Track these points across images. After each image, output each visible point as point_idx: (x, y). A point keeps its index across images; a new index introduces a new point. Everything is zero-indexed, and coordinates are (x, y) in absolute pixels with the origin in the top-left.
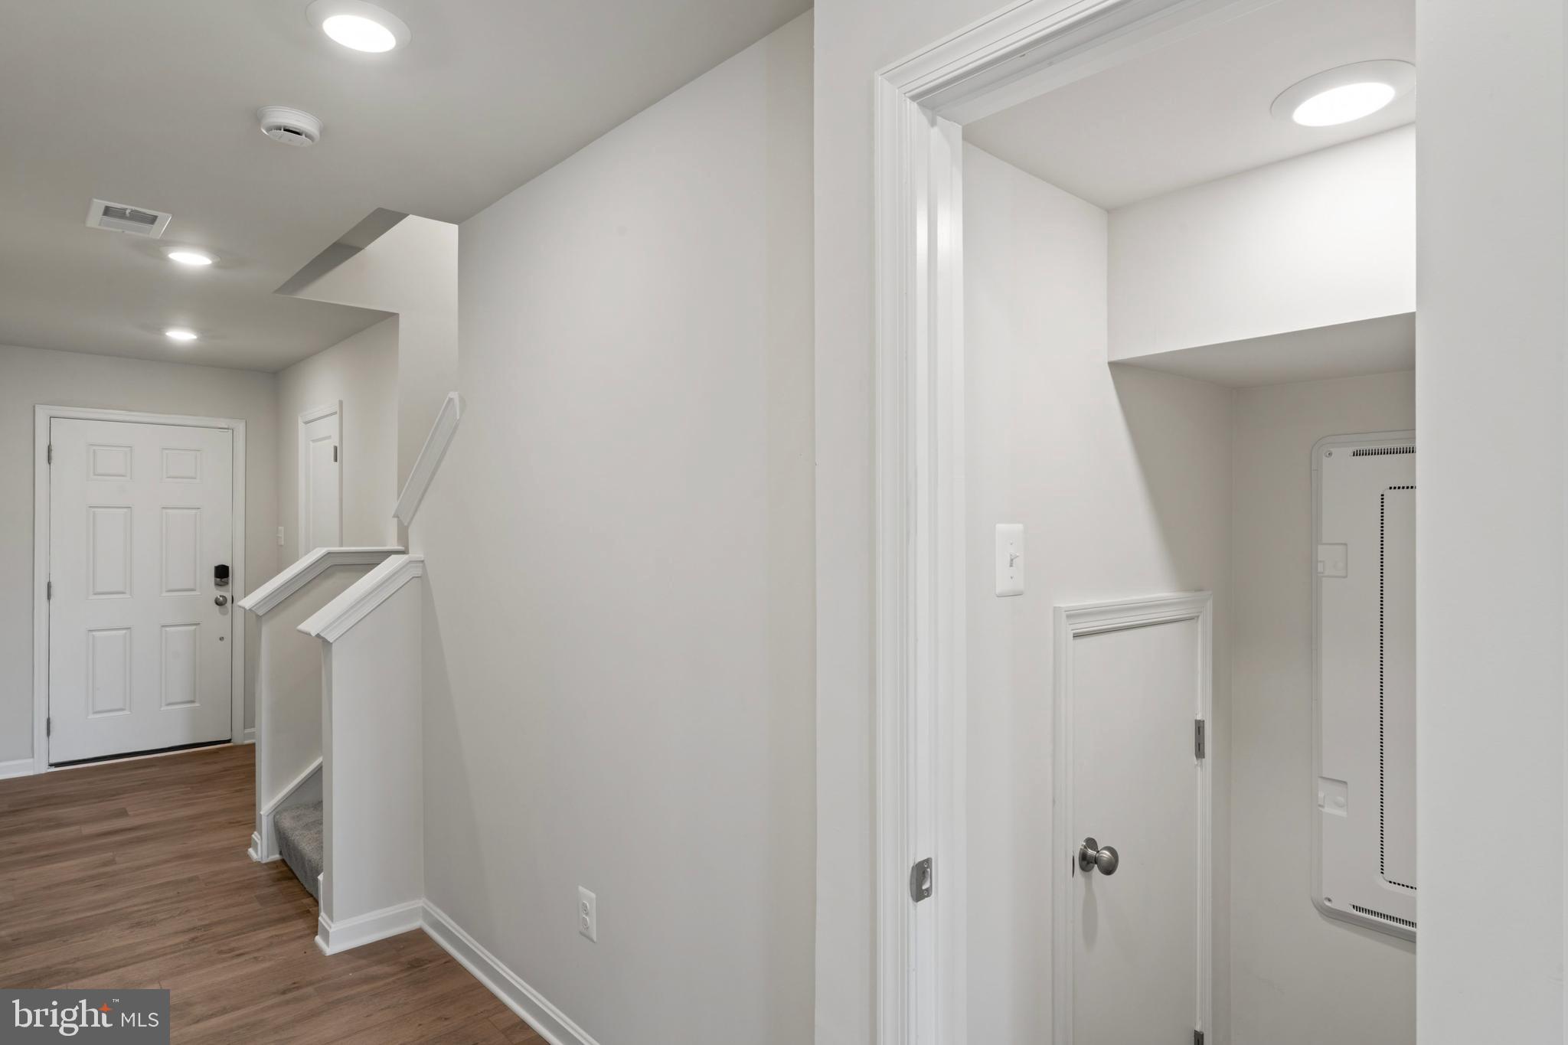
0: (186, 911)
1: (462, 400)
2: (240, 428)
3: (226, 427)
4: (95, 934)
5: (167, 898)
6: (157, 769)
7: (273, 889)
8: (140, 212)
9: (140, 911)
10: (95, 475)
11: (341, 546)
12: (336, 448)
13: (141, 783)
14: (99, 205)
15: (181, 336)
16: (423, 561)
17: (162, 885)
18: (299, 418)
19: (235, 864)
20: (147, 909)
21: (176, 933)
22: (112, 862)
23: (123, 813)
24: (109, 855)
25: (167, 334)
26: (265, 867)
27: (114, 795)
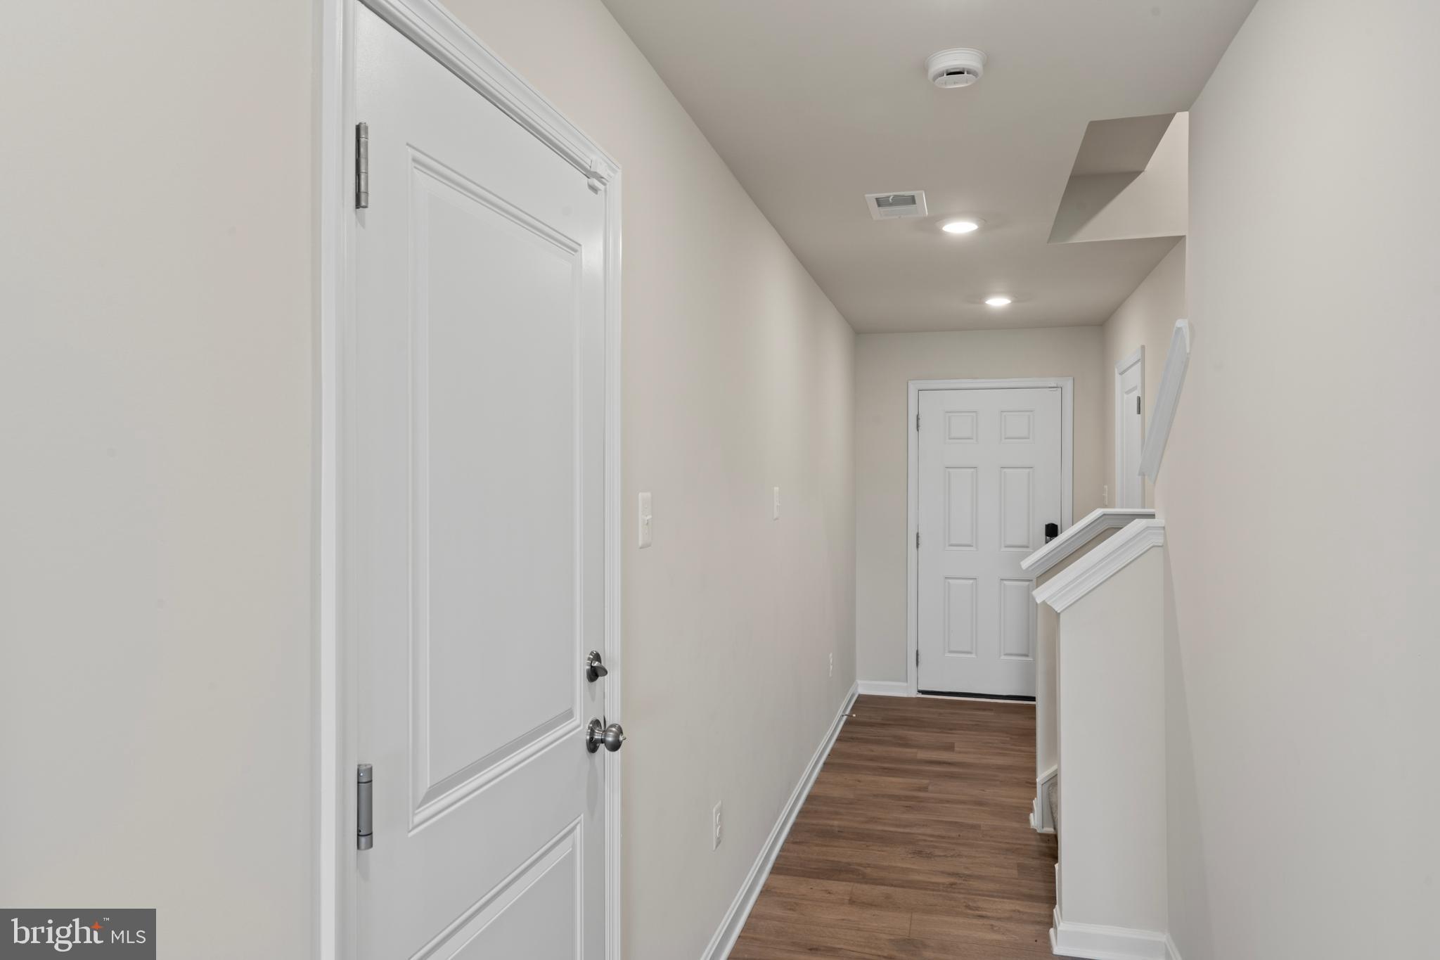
0: (959, 855)
1: (1191, 327)
2: (1068, 385)
3: (1055, 385)
4: (888, 849)
5: (949, 837)
6: (993, 714)
7: (1035, 863)
8: (903, 196)
9: (925, 840)
10: (950, 439)
11: (1144, 508)
12: (1139, 399)
13: (974, 723)
14: (871, 197)
15: (998, 302)
16: (1164, 528)
17: (951, 823)
18: (1116, 370)
19: (1016, 825)
20: (932, 841)
21: (943, 872)
22: (925, 789)
23: (950, 748)
24: (925, 781)
25: (987, 302)
26: (1038, 837)
27: (951, 729)
